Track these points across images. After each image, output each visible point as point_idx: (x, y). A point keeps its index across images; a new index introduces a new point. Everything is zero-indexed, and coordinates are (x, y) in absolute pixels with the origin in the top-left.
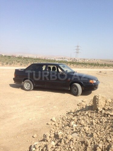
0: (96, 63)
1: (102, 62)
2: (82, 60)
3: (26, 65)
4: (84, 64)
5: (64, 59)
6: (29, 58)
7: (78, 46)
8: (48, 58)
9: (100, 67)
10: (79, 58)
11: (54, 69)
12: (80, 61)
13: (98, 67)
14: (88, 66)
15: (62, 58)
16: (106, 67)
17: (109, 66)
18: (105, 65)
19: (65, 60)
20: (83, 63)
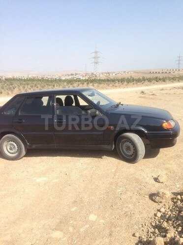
0: (130, 78)
1: (136, 74)
2: (105, 74)
3: (10, 92)
4: (110, 81)
5: (74, 76)
6: (14, 79)
7: (96, 52)
8: (49, 77)
9: (137, 83)
10: (100, 71)
11: (69, 101)
12: (103, 77)
13: (134, 84)
14: (117, 84)
15: (72, 74)
16: (146, 82)
17: (150, 80)
18: (144, 79)
19: (77, 77)
20: (108, 80)
